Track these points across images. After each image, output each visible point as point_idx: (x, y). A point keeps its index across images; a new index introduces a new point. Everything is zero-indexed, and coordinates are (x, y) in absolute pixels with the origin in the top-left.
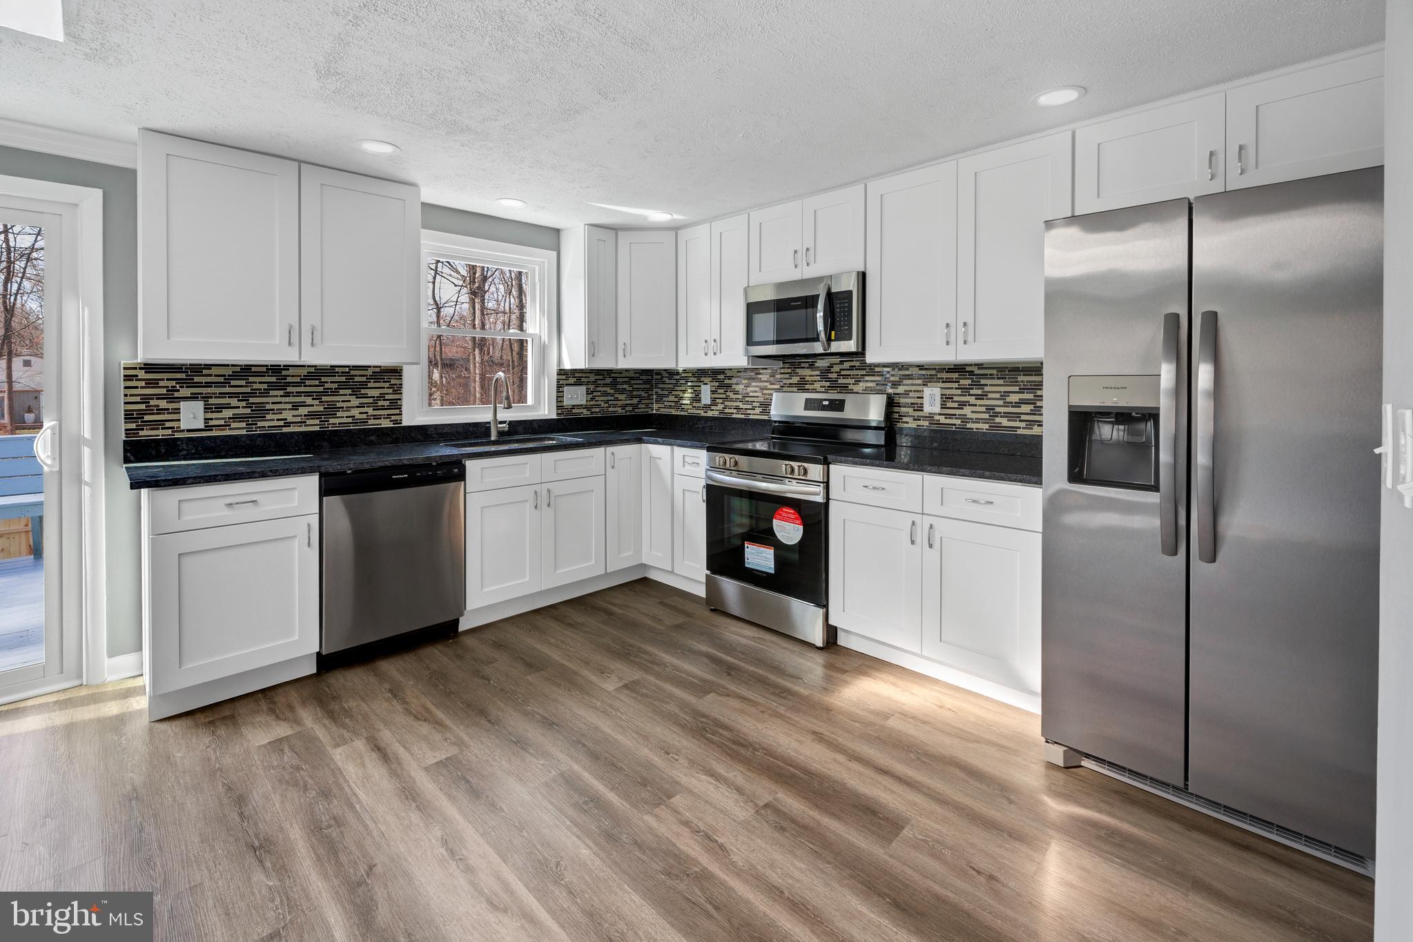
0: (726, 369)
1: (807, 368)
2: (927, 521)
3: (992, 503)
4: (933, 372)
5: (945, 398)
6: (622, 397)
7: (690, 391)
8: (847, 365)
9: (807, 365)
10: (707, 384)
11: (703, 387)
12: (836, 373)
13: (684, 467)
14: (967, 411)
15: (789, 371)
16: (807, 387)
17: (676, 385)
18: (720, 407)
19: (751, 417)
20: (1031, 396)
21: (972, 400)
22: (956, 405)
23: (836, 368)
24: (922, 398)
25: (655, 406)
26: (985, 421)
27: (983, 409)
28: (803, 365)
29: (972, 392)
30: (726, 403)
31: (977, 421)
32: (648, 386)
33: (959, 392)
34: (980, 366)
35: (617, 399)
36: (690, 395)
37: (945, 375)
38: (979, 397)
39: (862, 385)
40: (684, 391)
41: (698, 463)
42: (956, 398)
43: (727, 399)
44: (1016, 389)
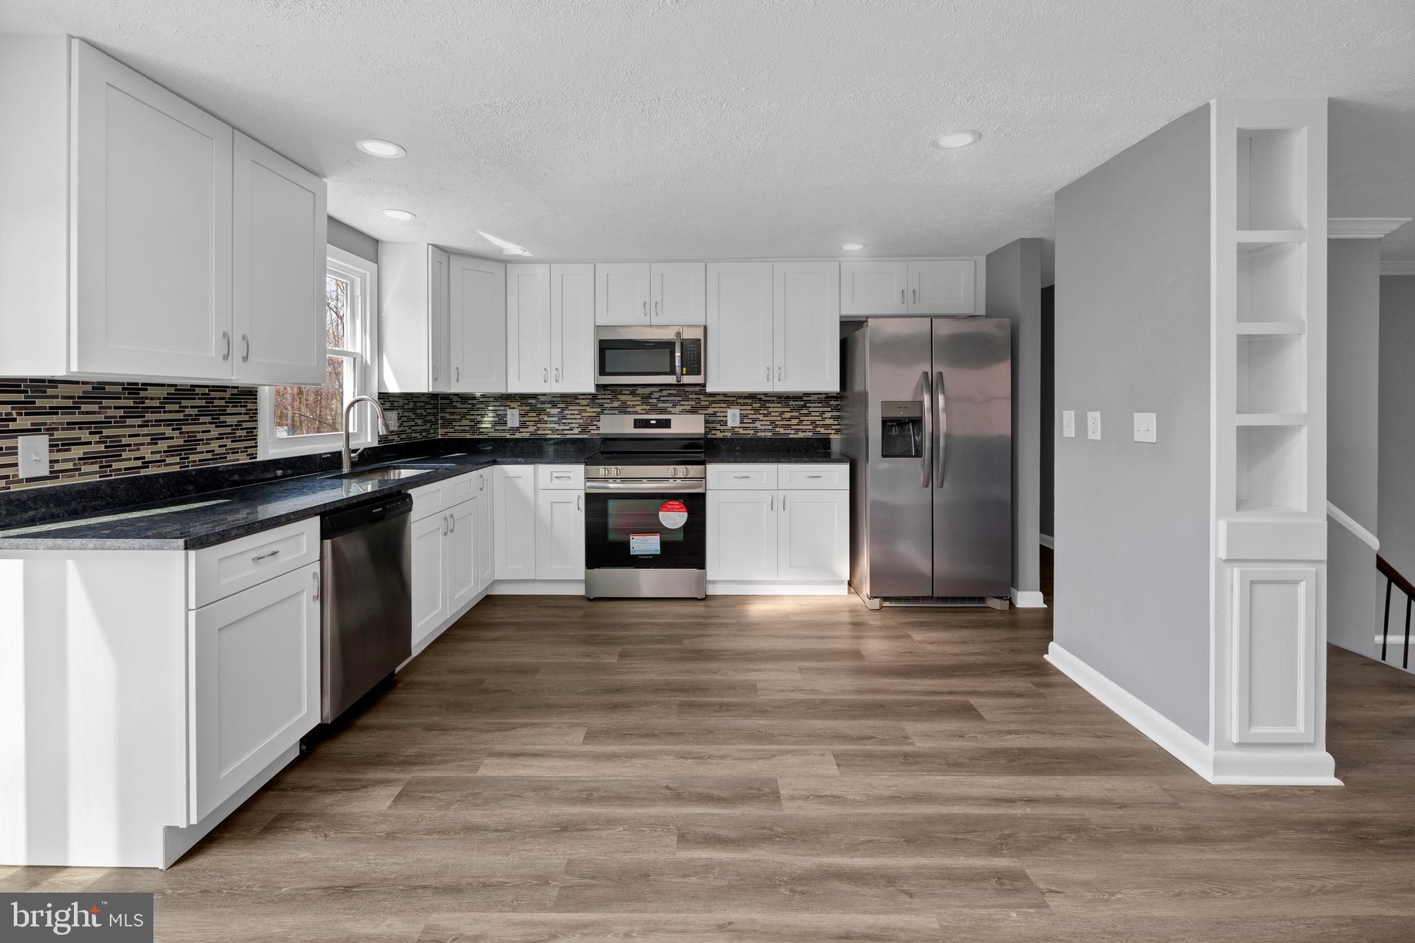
0: (538, 395)
1: (628, 394)
2: (781, 495)
3: (820, 477)
4: (734, 399)
5: (743, 417)
6: (420, 422)
7: (490, 415)
8: (665, 393)
9: (628, 392)
10: (514, 408)
11: (509, 412)
12: (656, 398)
13: (551, 481)
14: (758, 424)
15: (611, 397)
16: (628, 410)
17: (472, 409)
18: (532, 429)
19: (568, 437)
20: (797, 414)
21: (761, 417)
22: (750, 421)
23: (656, 395)
24: (726, 416)
25: (441, 431)
26: (769, 430)
27: (768, 423)
28: (624, 392)
29: (761, 412)
30: (539, 425)
31: (765, 431)
32: (435, 411)
33: (752, 412)
34: (766, 394)
35: (417, 425)
36: (491, 419)
37: (742, 401)
38: (765, 415)
39: (679, 408)
40: (482, 416)
41: (569, 477)
42: (750, 416)
43: (540, 421)
44: (789, 410)
